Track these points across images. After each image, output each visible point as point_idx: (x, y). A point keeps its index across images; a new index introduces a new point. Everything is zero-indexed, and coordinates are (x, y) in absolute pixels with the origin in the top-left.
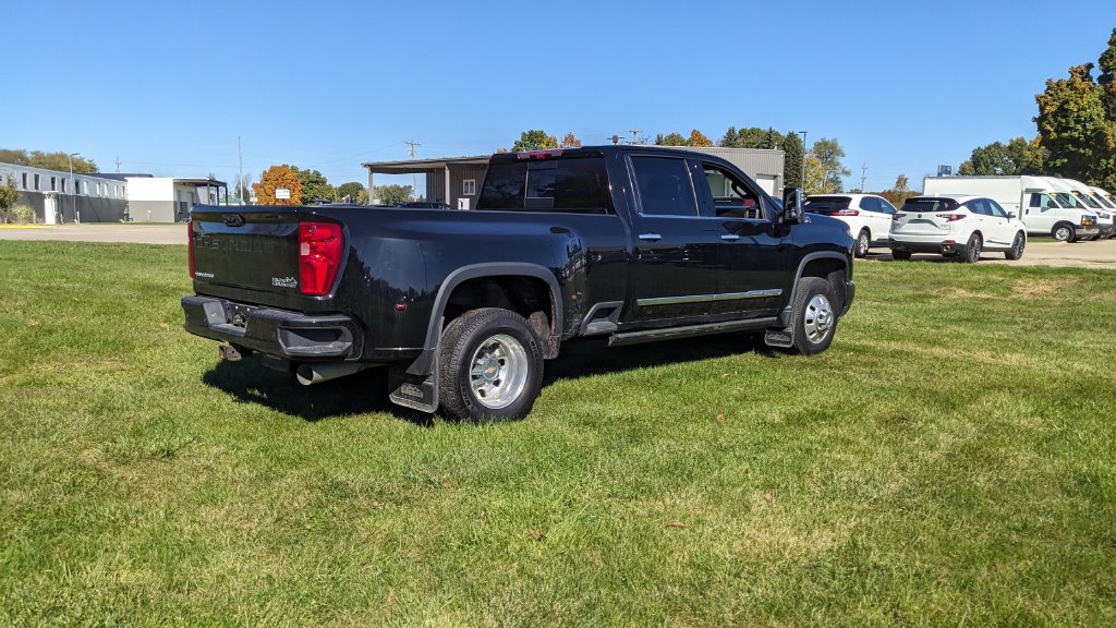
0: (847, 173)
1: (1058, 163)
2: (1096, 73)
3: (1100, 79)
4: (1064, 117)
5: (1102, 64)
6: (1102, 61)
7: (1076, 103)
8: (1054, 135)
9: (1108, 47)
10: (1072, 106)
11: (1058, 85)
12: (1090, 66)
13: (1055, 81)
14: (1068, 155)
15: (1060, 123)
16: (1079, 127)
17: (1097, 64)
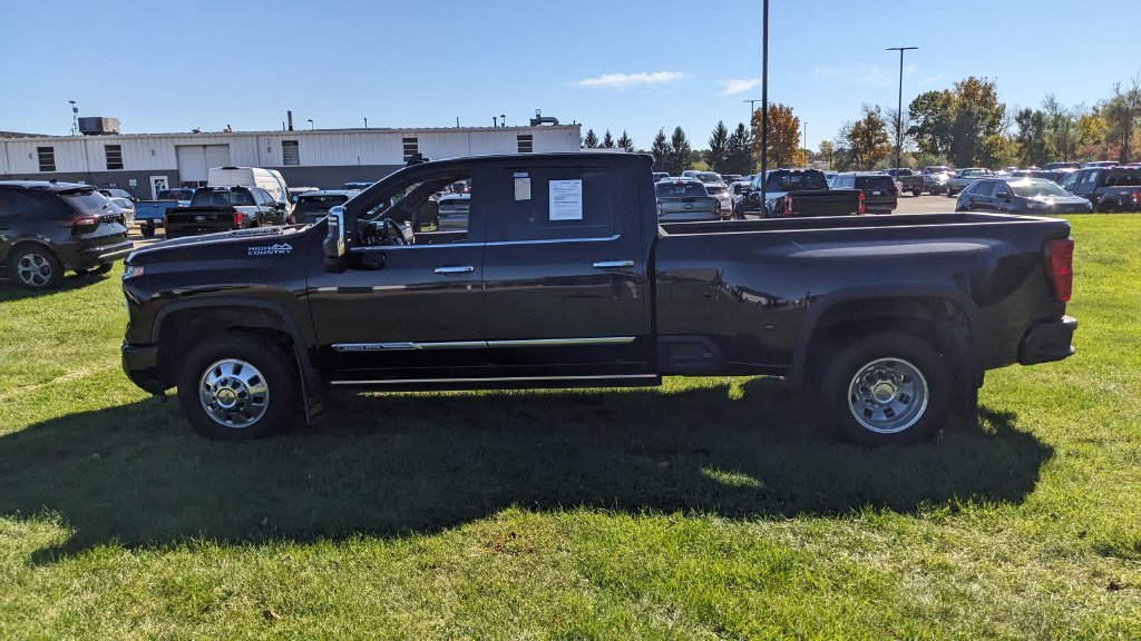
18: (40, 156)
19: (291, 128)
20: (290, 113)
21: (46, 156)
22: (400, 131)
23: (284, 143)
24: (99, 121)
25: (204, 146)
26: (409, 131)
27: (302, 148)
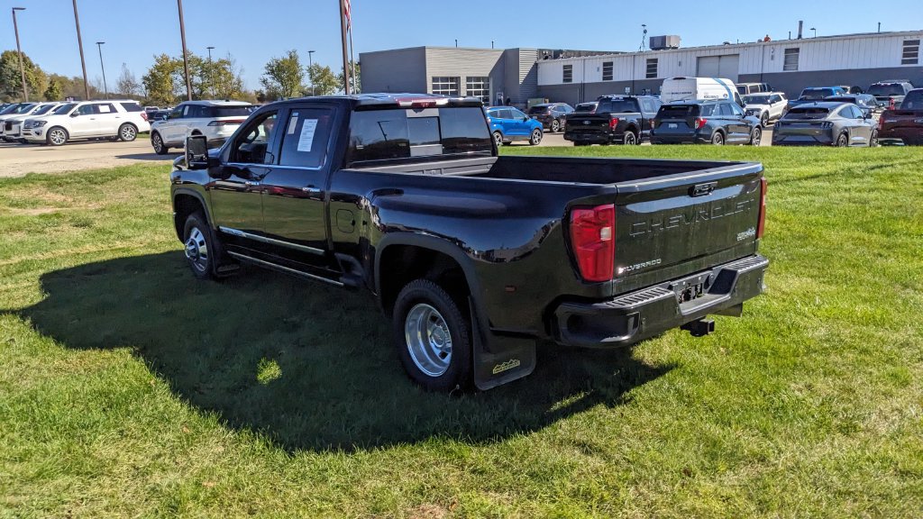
18: (604, 69)
19: (800, 36)
20: (801, 23)
21: (608, 68)
22: (903, 34)
23: (787, 51)
24: (664, 39)
25: (720, 56)
26: (911, 33)
27: (802, 56)
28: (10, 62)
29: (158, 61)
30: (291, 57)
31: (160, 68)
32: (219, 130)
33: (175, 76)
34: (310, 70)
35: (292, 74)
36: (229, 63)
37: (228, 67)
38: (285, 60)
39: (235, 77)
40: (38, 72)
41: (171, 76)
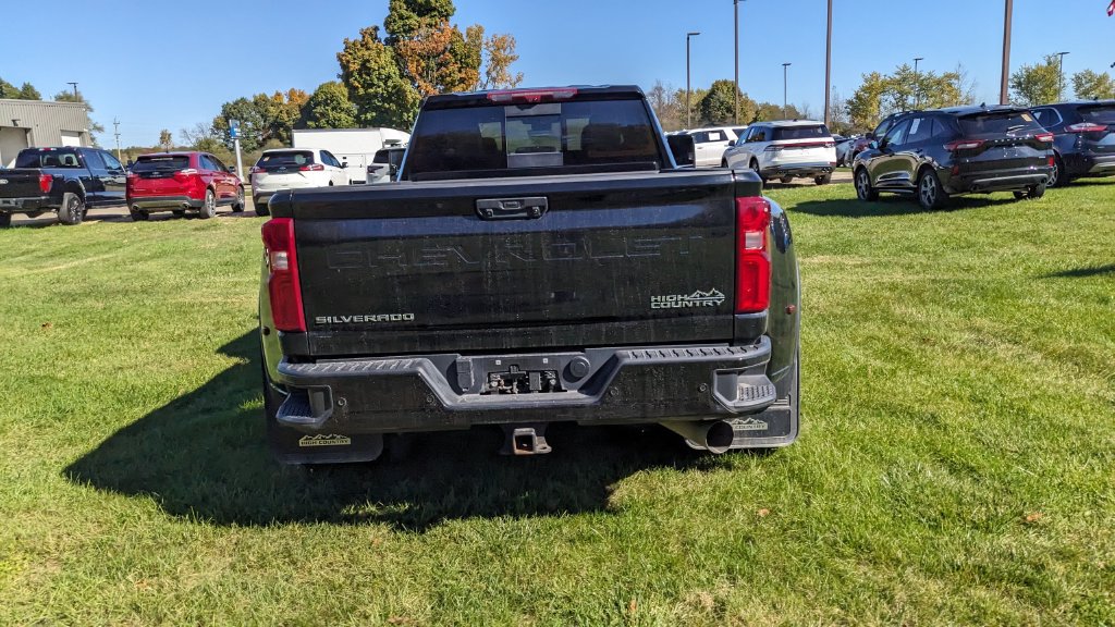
0: (100, 129)
1: (369, 116)
2: (383, 34)
3: (387, 42)
4: (369, 75)
5: (387, 28)
6: (387, 24)
7: (376, 62)
8: (361, 91)
9: (388, 13)
10: (373, 65)
11: (354, 44)
12: (376, 29)
13: (351, 40)
14: (376, 109)
15: (365, 80)
16: (381, 84)
17: (382, 28)
28: (720, 93)
29: (866, 81)
30: (1049, 64)
31: (868, 89)
32: (774, 156)
33: (886, 97)
34: (1078, 80)
35: (1048, 86)
36: (957, 77)
37: (956, 82)
38: (1039, 68)
39: (964, 94)
40: (746, 102)
41: (880, 97)
